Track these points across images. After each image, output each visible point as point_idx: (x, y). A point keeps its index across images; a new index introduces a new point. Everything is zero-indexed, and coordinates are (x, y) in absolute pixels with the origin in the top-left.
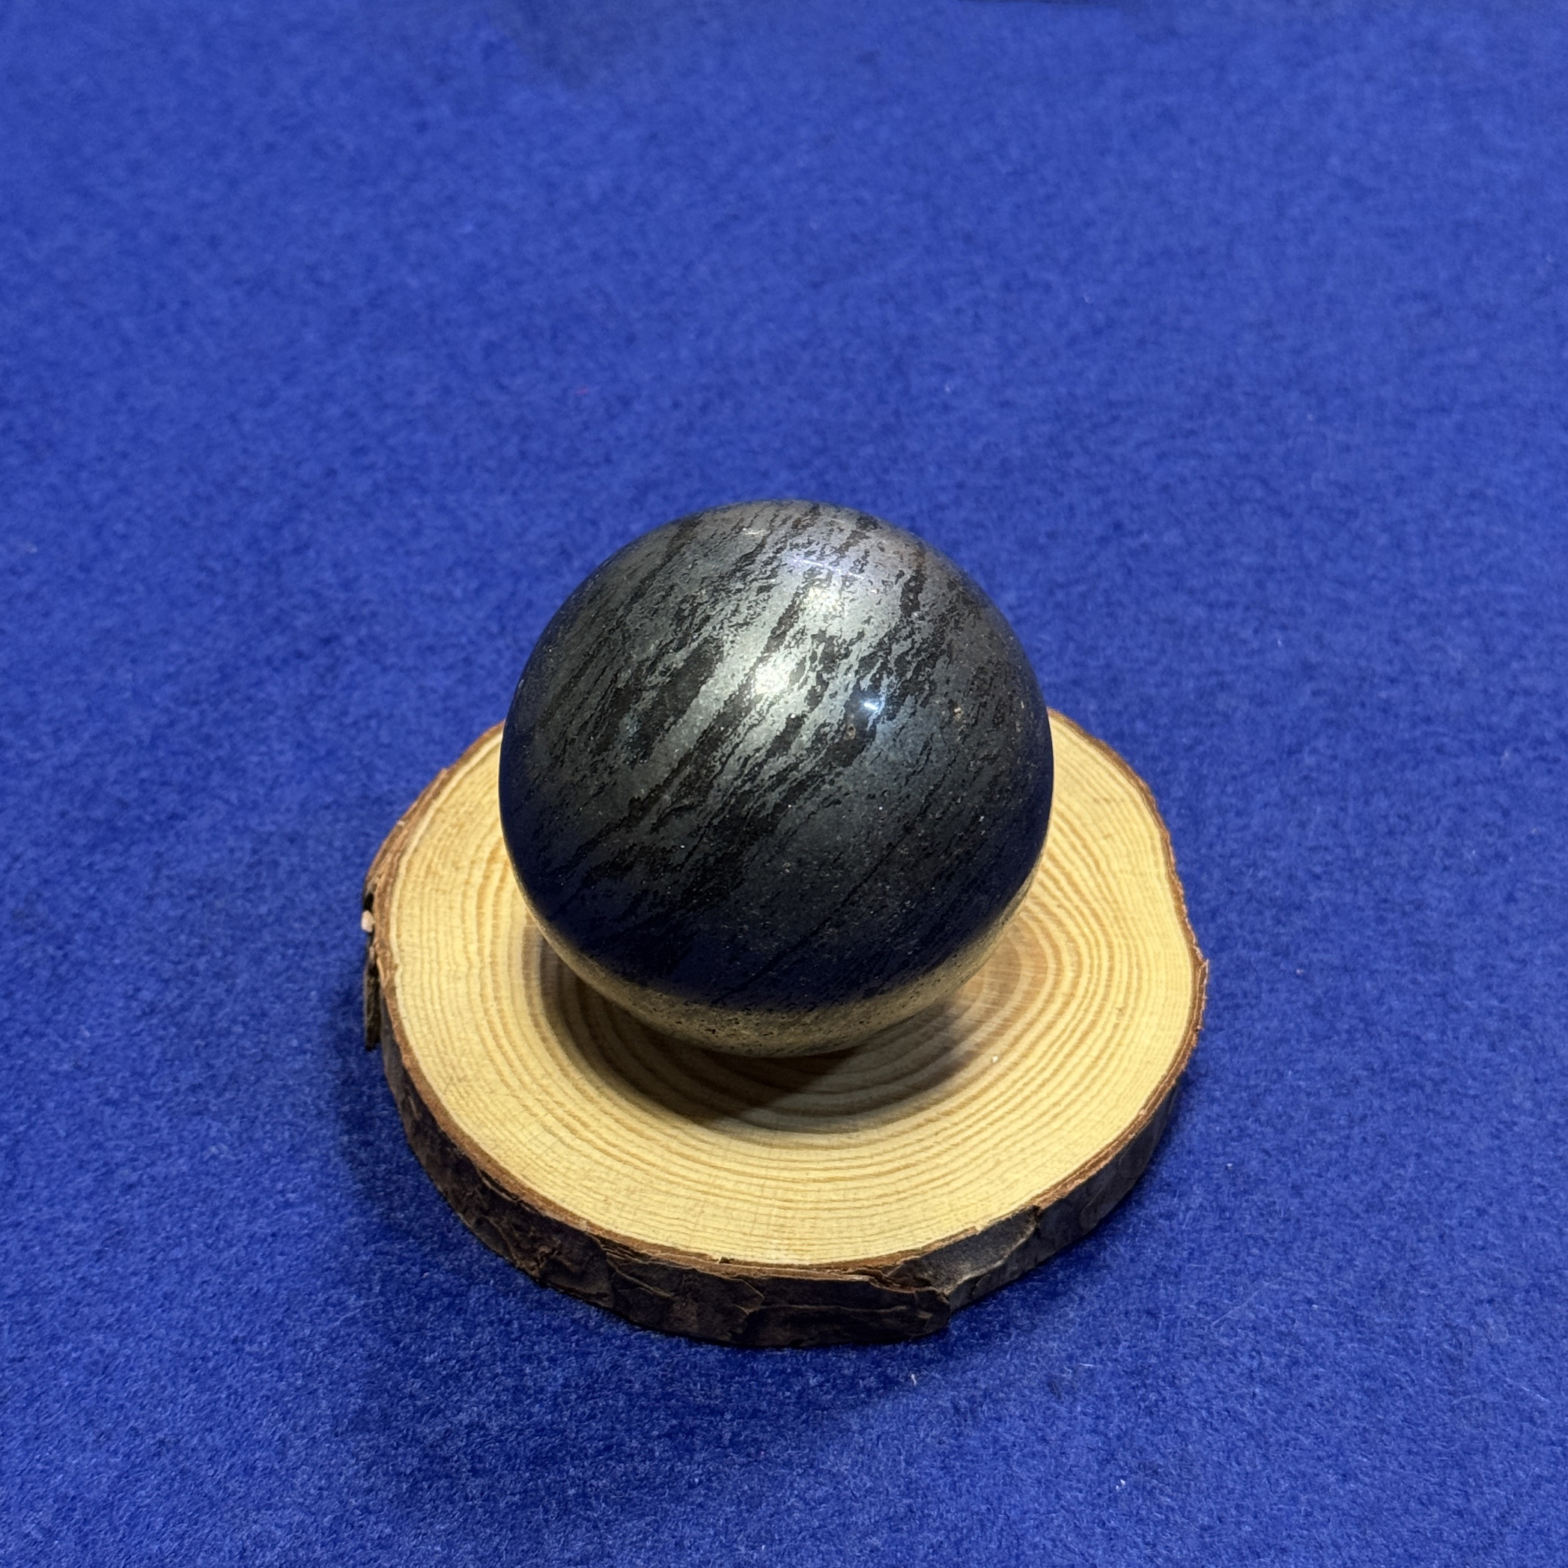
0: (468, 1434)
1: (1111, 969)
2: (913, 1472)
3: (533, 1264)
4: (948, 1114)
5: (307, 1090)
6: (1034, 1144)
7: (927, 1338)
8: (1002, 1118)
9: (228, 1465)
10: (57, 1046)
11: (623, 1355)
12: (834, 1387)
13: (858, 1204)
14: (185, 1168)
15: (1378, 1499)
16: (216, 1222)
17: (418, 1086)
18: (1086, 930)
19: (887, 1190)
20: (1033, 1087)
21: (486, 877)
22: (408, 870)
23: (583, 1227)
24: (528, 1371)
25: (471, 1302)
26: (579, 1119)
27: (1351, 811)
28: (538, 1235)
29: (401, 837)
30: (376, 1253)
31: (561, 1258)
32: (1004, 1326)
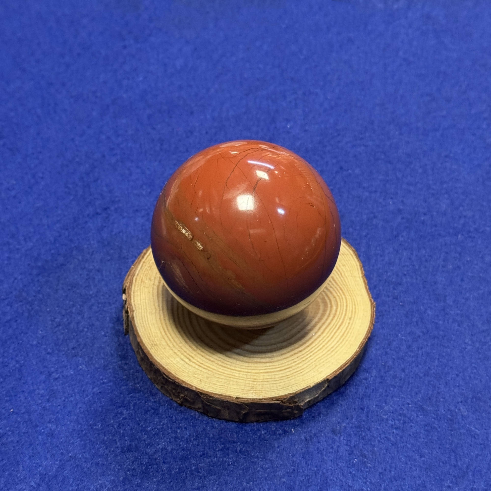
0: (162, 451)
1: (347, 306)
2: (294, 459)
3: (179, 399)
4: (300, 351)
5: (107, 347)
6: (326, 360)
7: (296, 418)
8: (317, 352)
9: (91, 463)
10: (31, 337)
11: (206, 426)
12: (269, 434)
13: (275, 380)
14: (72, 373)
15: (431, 463)
16: (83, 389)
17: (142, 347)
18: (339, 294)
19: (284, 375)
20: (325, 342)
22: (136, 281)
23: (194, 389)
24: (178, 431)
25: (161, 411)
26: (191, 356)
27: (414, 254)
28: (180, 391)
29: (133, 271)
30: (131, 397)
31: (187, 398)
32: (319, 414)
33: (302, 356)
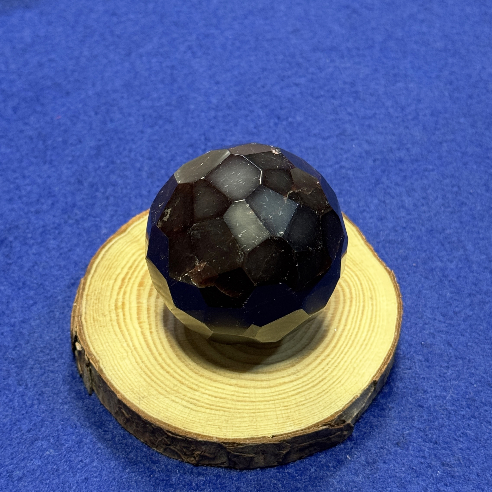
4: (328, 355)
6: (363, 357)
7: (347, 440)
8: (348, 351)
11: (239, 483)
13: (312, 399)
17: (128, 405)
19: (320, 391)
20: (353, 336)
21: (117, 316)
22: (86, 322)
23: (215, 440)
25: (174, 480)
26: (195, 399)
28: (195, 448)
29: (77, 309)
30: (129, 473)
33: (333, 361)
